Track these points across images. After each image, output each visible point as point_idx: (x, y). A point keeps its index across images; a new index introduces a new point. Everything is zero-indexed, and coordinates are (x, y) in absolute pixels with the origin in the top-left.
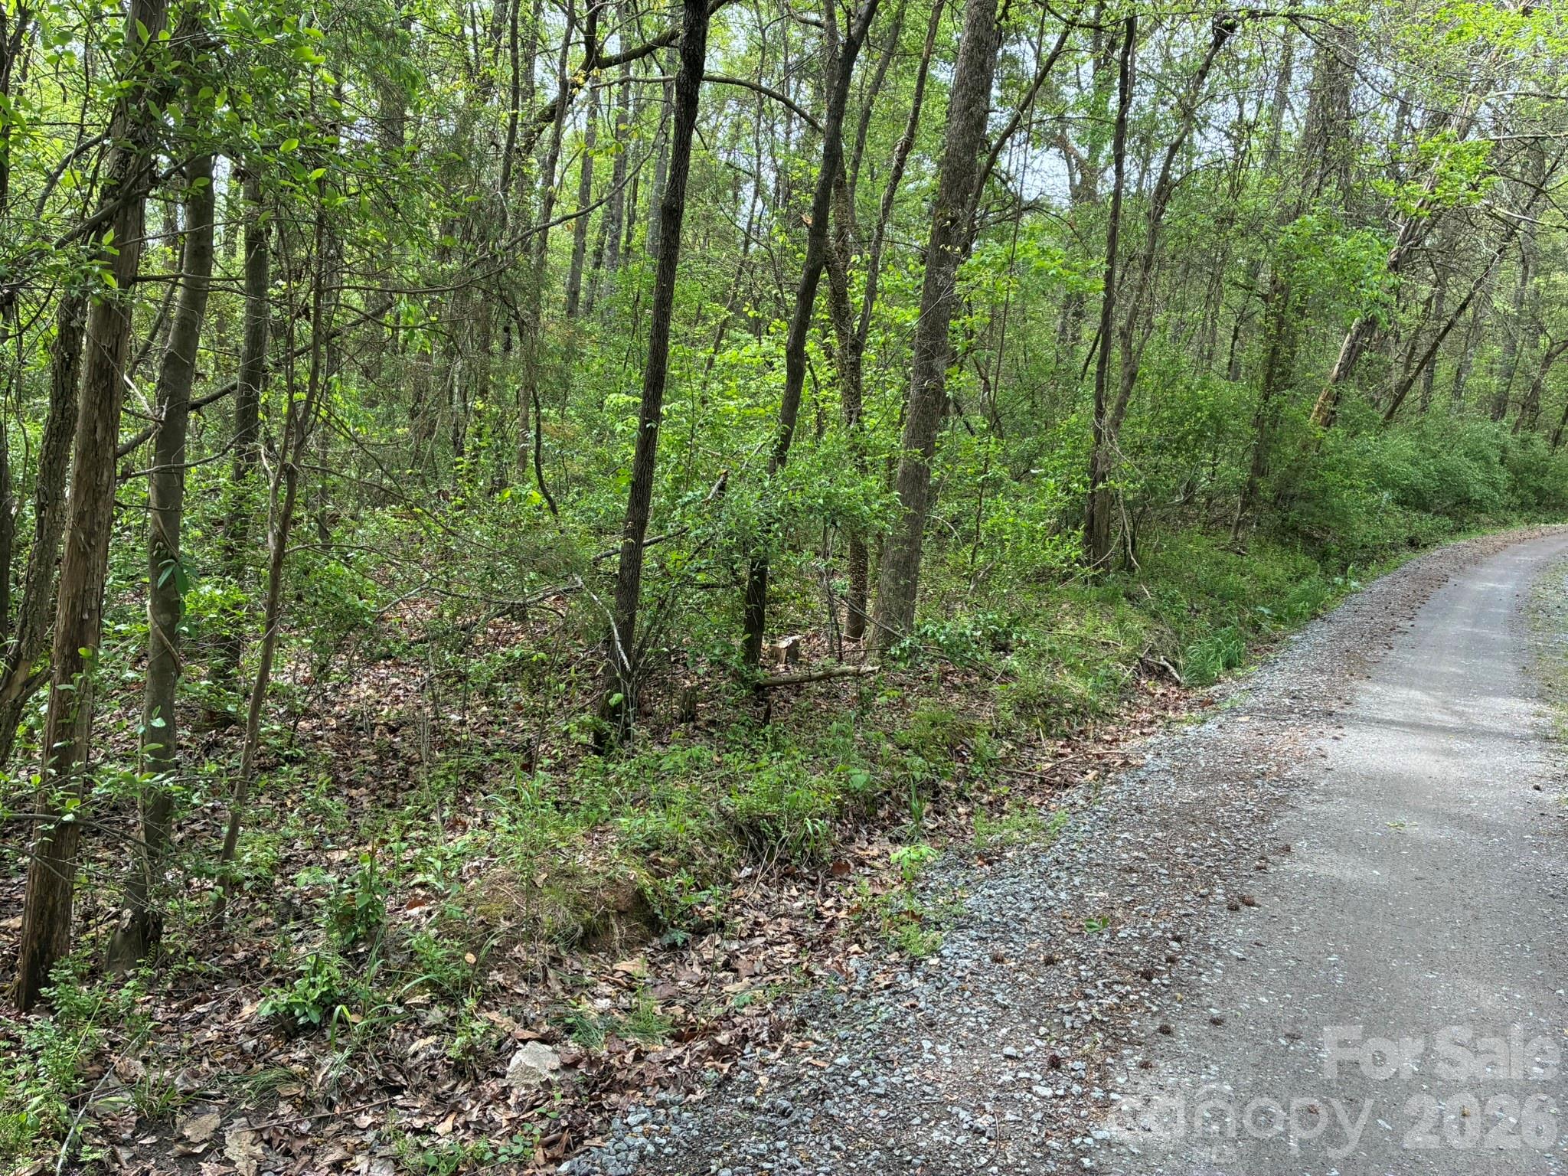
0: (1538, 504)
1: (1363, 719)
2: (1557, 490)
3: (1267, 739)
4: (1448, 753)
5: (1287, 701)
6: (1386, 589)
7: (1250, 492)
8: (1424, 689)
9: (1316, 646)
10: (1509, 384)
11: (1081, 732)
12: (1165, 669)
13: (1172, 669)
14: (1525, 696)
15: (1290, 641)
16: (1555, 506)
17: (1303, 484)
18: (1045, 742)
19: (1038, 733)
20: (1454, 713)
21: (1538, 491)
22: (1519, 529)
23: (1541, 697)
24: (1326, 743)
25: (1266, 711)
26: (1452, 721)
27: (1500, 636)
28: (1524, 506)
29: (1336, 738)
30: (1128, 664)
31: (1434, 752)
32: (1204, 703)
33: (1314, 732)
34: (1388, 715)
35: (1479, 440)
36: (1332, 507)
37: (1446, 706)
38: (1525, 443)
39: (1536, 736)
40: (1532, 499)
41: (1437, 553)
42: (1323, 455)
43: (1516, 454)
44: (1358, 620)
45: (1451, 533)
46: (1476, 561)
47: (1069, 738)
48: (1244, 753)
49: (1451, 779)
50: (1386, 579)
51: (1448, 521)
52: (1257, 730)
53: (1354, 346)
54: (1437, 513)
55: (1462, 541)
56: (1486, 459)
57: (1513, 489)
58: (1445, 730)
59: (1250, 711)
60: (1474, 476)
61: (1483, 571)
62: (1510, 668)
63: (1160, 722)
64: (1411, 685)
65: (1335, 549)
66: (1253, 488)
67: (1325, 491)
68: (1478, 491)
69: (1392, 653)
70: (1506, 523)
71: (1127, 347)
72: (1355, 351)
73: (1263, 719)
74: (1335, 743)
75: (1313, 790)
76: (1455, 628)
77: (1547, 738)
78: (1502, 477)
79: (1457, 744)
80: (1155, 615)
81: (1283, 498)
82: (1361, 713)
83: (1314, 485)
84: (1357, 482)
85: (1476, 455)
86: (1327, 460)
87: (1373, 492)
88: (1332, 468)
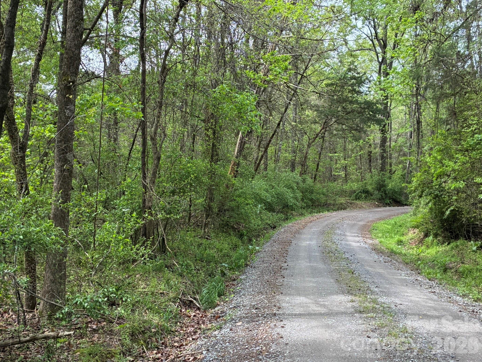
0: (312, 206)
1: (289, 315)
2: (318, 199)
3: (254, 332)
4: (328, 326)
5: (254, 311)
6: (270, 249)
7: (208, 210)
8: (305, 296)
9: (254, 280)
10: (295, 156)
11: (163, 343)
12: (191, 302)
13: (195, 301)
14: (343, 293)
15: (241, 280)
16: (318, 205)
17: (229, 204)
18: (148, 353)
19: (143, 349)
20: (321, 305)
21: (311, 200)
22: (308, 217)
23: (349, 293)
24: (279, 330)
25: (247, 317)
26: (323, 310)
27: (321, 266)
28: (308, 207)
29: (283, 327)
30: (174, 302)
31: (322, 327)
32: (216, 317)
33: (272, 325)
34: (297, 311)
35: (289, 180)
36: (242, 213)
37: (317, 303)
38: (304, 181)
39: (356, 312)
40: (310, 203)
41: (282, 230)
42: (235, 190)
43: (301, 185)
44: (265, 265)
45: (284, 220)
46: (298, 232)
47: (158, 348)
48: (247, 342)
49: (335, 339)
50: (268, 244)
51: (282, 216)
52: (248, 328)
53: (242, 142)
54: (278, 212)
55: (289, 224)
56: (292, 188)
57: (302, 200)
58: (321, 315)
59: (241, 319)
60: (289, 195)
61: (303, 236)
62: (332, 281)
63: (199, 332)
64: (299, 295)
65: (245, 232)
66: (210, 207)
67: (238, 207)
68: (291, 201)
69: (285, 280)
70: (302, 215)
71: (155, 144)
72: (242, 144)
73: (248, 322)
74: (283, 329)
75: (285, 356)
76: (303, 264)
77: (360, 312)
78: (299, 195)
79: (330, 321)
80: (181, 275)
81: (221, 211)
82: (288, 312)
83: (233, 204)
84: (250, 201)
85: (290, 187)
86: (237, 193)
87: (256, 206)
88: (240, 196)
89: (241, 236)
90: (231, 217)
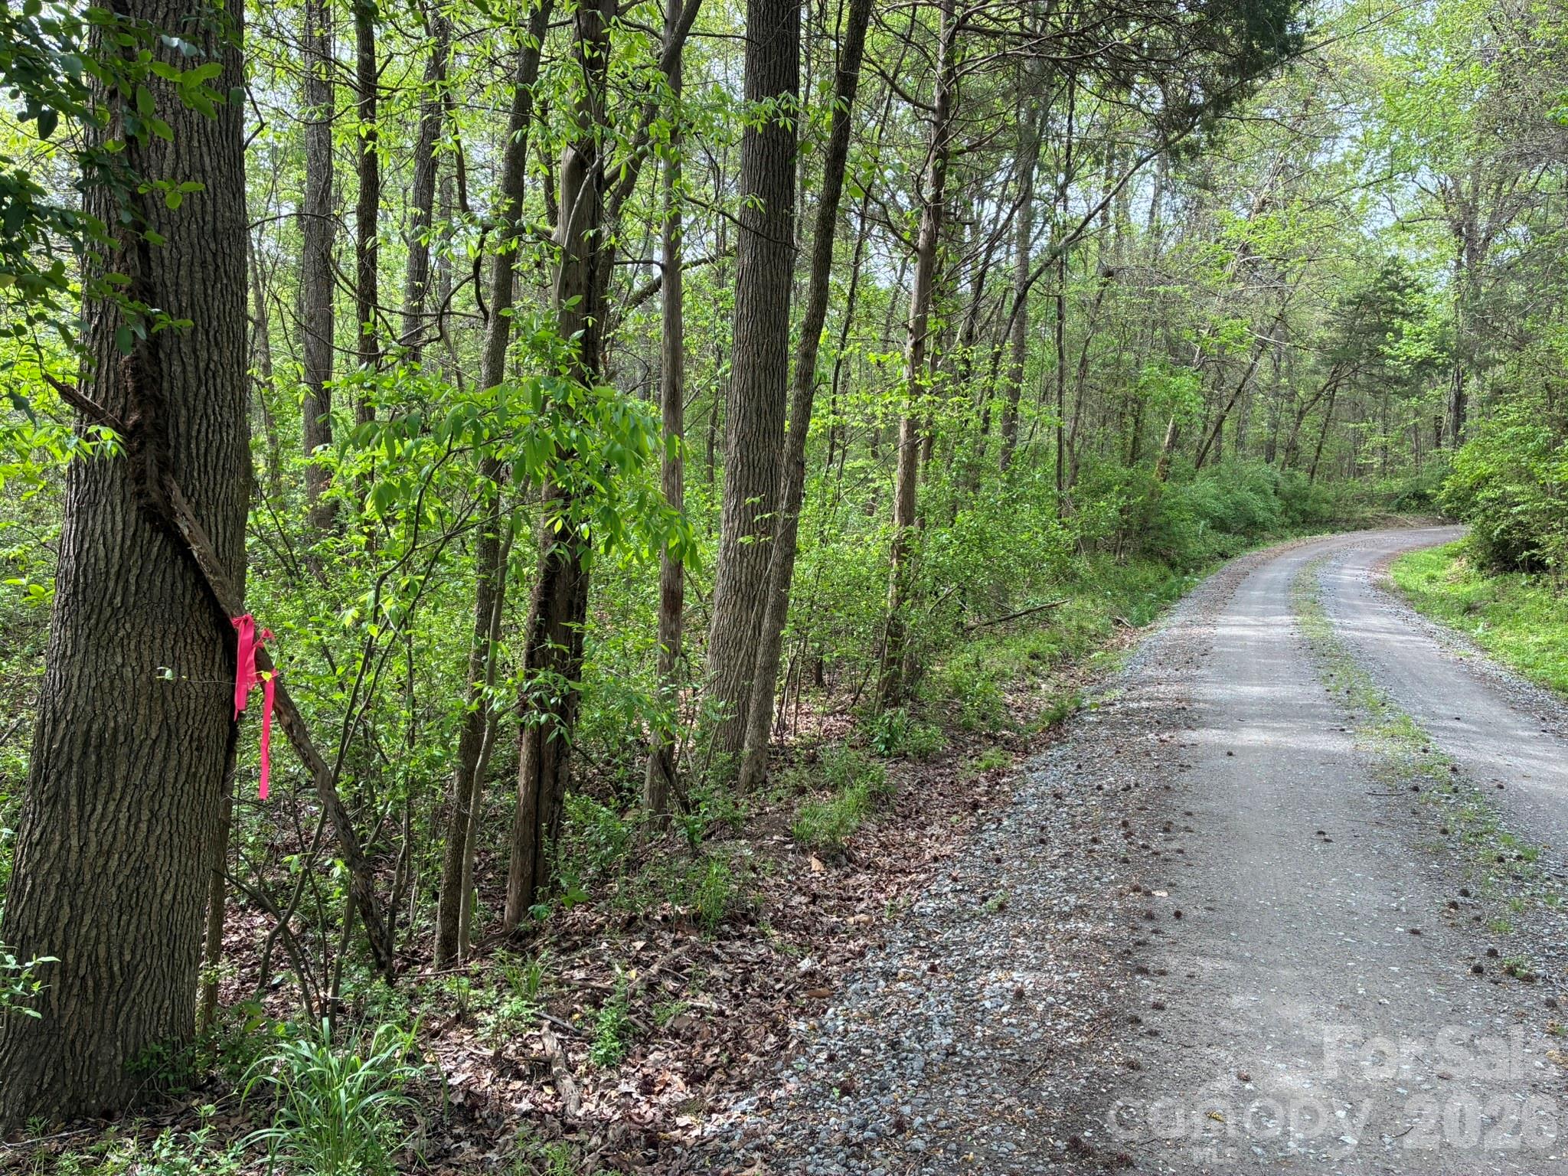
0: (1304, 522)
2: (1316, 511)
6: (1214, 582)
7: (1125, 528)
10: (1276, 434)
12: (1120, 621)
13: (1123, 621)
16: (1315, 523)
17: (1154, 520)
21: (1303, 512)
22: (1291, 542)
28: (1294, 524)
35: (1258, 478)
36: (1174, 533)
38: (1291, 478)
40: (1299, 518)
41: (1239, 560)
42: (1165, 499)
43: (1285, 486)
45: (1246, 547)
46: (1264, 563)
50: (1213, 576)
51: (1244, 539)
54: (1235, 534)
55: (1254, 552)
56: (1264, 492)
57: (1285, 512)
60: (1257, 505)
61: (1269, 568)
65: (1178, 560)
66: (1128, 524)
67: (1169, 524)
68: (1261, 516)
70: (1282, 538)
71: (1071, 451)
78: (1277, 504)
81: (1145, 529)
83: (1161, 520)
84: (1187, 516)
85: (1257, 490)
86: (1167, 503)
87: (1196, 522)
88: (1171, 508)
89: (1172, 566)
90: (1157, 538)
